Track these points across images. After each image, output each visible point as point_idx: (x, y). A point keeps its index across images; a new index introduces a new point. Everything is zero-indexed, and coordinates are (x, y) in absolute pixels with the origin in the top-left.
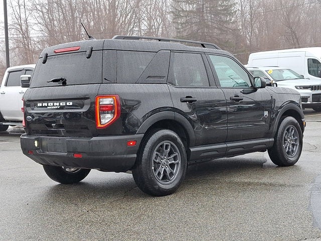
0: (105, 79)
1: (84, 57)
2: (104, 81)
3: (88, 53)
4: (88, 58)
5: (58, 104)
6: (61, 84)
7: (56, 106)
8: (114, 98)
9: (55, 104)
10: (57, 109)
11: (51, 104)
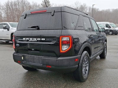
0: (64, 27)
1: (50, 15)
2: (64, 28)
3: (52, 13)
4: (52, 16)
5: (36, 39)
6: (36, 29)
7: (35, 40)
8: (70, 37)
9: (34, 39)
10: (36, 42)
11: (31, 39)
